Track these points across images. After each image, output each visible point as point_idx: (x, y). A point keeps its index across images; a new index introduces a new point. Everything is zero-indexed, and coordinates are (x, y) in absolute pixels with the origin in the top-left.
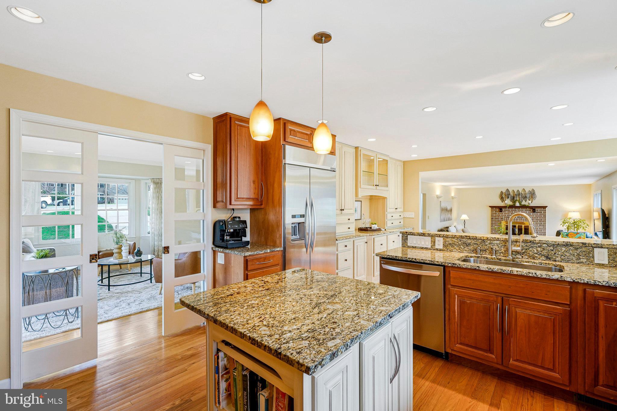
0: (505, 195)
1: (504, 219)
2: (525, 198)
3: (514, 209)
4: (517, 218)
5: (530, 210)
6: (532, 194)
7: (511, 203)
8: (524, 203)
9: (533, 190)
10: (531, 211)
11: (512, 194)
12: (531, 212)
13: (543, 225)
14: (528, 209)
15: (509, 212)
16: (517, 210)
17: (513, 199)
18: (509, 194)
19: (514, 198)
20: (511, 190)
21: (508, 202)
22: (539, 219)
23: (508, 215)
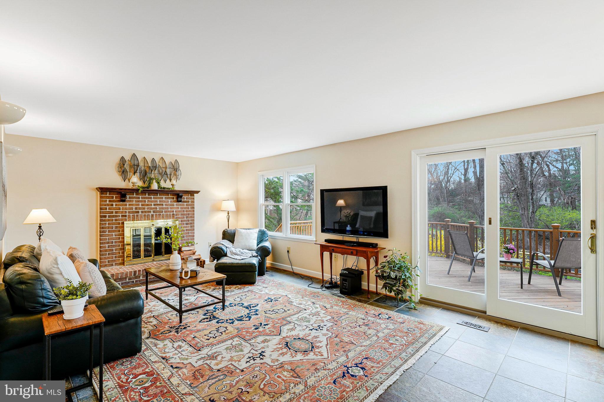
0: (131, 167)
1: (129, 216)
2: (164, 174)
3: (147, 196)
4: (152, 213)
5: (173, 198)
6: (175, 168)
7: (140, 184)
8: (163, 184)
9: (176, 161)
10: (175, 199)
11: (141, 164)
12: (174, 201)
13: (191, 223)
14: (170, 196)
15: (138, 201)
16: (152, 196)
17: (144, 176)
18: (138, 166)
19: (146, 173)
20: (140, 158)
21: (136, 181)
22: (185, 213)
23: (136, 208)
